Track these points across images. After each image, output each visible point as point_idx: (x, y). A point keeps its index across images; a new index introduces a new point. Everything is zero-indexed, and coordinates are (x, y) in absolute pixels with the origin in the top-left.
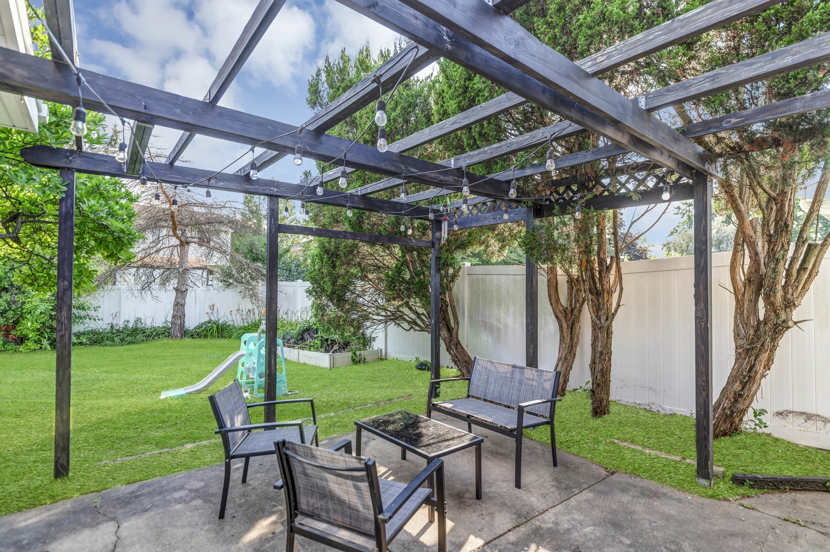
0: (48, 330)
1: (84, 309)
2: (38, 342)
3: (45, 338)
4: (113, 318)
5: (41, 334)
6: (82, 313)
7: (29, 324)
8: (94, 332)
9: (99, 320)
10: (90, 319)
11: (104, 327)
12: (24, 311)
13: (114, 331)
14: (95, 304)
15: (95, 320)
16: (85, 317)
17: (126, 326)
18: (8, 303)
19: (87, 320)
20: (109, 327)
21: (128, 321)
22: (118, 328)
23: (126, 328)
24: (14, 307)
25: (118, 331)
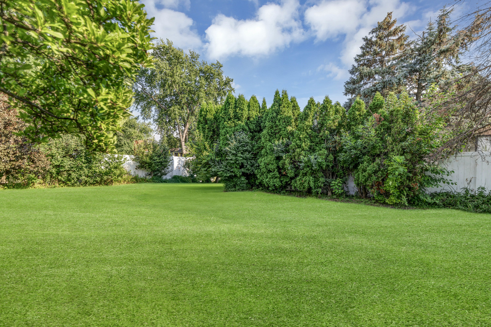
0: (407, 189)
1: (437, 173)
2: (399, 197)
3: (404, 195)
4: (468, 184)
5: (401, 192)
6: (438, 177)
7: (390, 183)
8: (448, 194)
9: (452, 184)
10: (444, 182)
11: (459, 191)
12: (389, 172)
13: (469, 197)
14: (450, 169)
15: (448, 183)
16: (439, 181)
17: (481, 192)
18: (379, 165)
19: (441, 183)
20: (464, 192)
21: (483, 188)
22: (473, 193)
23: (481, 195)
24: (382, 169)
25: (473, 196)
